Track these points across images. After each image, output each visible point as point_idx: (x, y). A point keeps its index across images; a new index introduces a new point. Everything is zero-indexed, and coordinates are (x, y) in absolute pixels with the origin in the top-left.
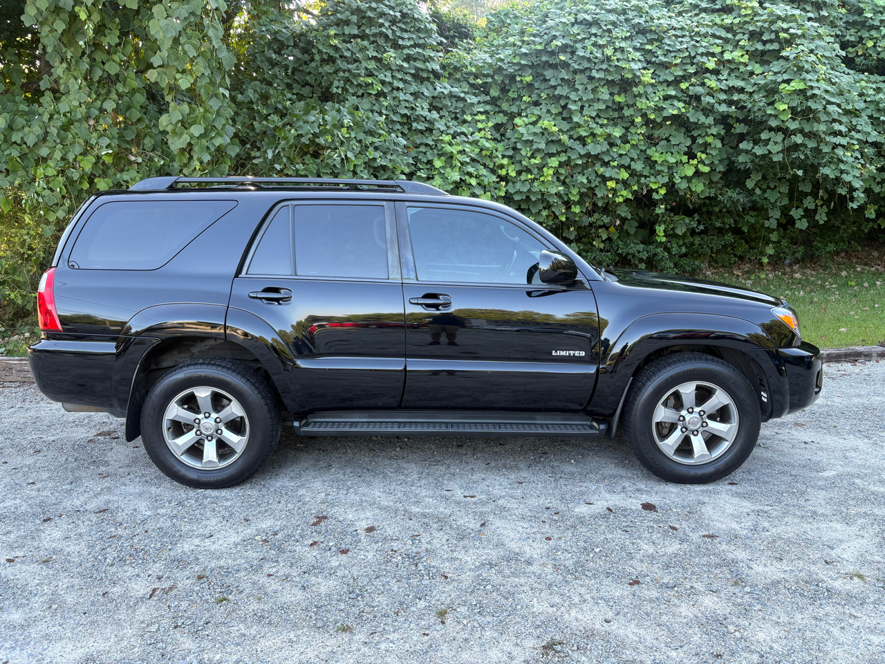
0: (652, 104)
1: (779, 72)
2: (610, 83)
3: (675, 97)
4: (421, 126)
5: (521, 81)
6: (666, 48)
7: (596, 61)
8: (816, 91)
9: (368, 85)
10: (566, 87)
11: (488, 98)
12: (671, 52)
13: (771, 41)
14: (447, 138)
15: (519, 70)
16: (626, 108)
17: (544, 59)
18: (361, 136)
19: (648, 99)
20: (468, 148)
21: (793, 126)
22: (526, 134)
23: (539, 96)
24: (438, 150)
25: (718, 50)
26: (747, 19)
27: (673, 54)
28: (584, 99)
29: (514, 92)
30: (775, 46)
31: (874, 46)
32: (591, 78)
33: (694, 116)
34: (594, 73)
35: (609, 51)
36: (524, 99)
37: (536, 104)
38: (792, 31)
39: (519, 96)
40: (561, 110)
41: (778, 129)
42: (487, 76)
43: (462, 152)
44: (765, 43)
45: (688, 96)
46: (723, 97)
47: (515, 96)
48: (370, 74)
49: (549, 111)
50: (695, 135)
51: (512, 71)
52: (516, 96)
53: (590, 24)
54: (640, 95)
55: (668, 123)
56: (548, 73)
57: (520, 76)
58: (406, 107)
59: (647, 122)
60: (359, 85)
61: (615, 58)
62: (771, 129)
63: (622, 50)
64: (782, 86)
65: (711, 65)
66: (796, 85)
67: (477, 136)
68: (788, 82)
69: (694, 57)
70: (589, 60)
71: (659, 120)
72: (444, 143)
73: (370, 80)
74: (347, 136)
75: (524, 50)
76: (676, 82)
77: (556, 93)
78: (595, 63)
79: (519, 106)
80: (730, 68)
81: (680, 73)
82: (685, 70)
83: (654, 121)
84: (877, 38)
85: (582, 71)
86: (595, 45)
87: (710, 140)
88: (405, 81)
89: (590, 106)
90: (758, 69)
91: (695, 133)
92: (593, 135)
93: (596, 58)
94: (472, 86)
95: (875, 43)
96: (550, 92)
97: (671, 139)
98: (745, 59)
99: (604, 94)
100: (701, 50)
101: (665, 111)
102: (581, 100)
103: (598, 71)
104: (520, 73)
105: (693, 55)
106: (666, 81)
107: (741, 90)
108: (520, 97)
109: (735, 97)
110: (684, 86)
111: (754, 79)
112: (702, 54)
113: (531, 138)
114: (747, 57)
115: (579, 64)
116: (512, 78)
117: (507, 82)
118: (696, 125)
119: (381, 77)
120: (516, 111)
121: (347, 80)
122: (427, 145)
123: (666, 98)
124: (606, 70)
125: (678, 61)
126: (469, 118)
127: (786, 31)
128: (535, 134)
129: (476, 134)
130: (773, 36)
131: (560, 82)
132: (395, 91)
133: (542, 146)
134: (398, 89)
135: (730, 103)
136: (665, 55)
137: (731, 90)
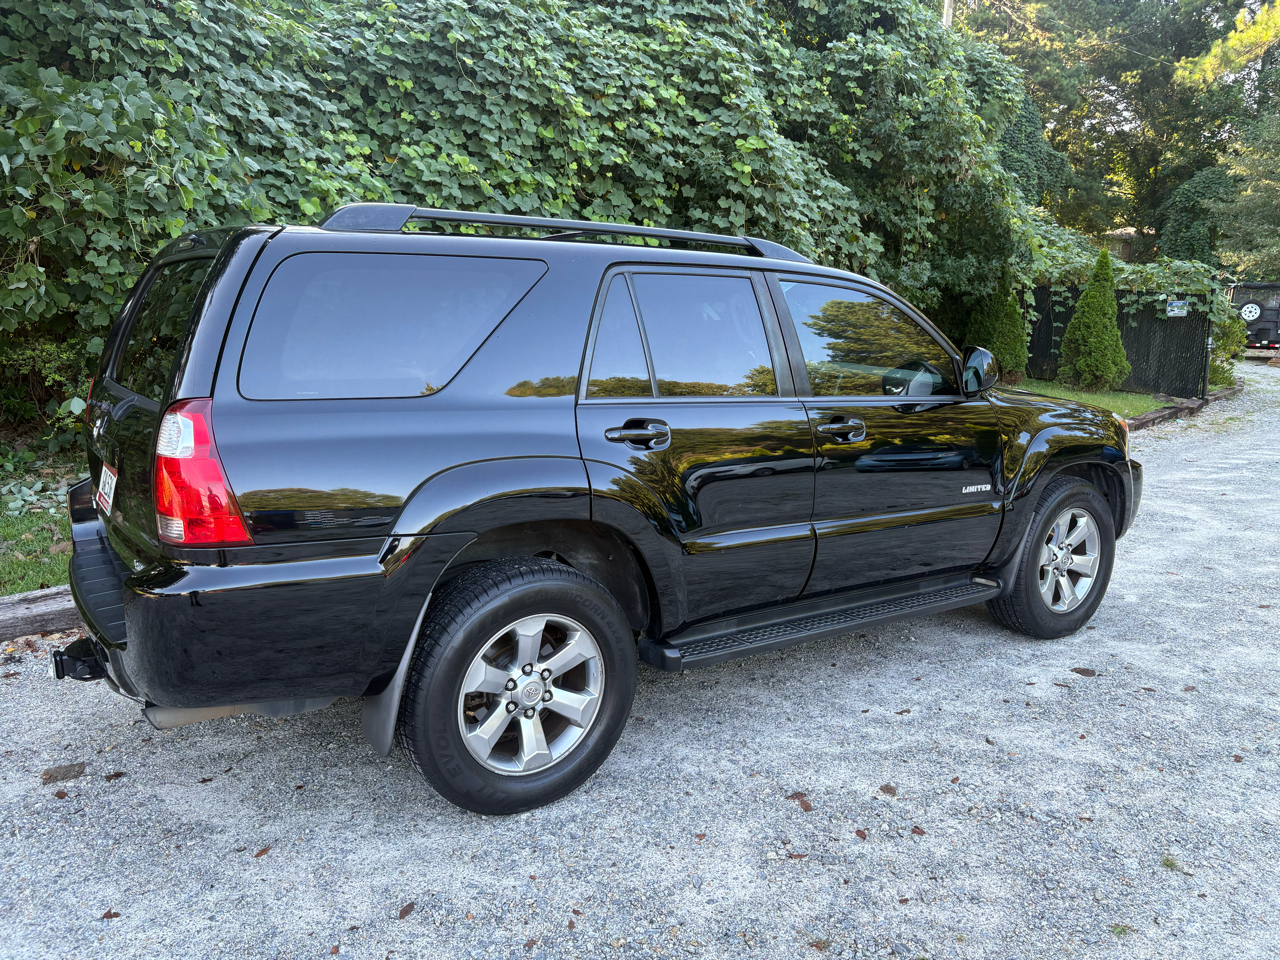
0: (589, 146)
1: (730, 124)
2: (533, 108)
3: (612, 140)
4: (267, 142)
5: (396, 87)
6: (595, 70)
7: (515, 74)
8: (777, 154)
9: (156, 53)
10: (471, 106)
11: (345, 107)
12: (600, 76)
13: (709, 83)
14: (312, 166)
15: (392, 68)
16: (553, 147)
17: (432, 57)
18: (189, 147)
19: (582, 138)
20: (348, 186)
21: (757, 194)
22: (426, 172)
23: (428, 115)
24: (300, 185)
25: (651, 83)
26: (677, 49)
27: (604, 80)
28: (504, 128)
29: (384, 102)
30: (715, 90)
31: (785, 104)
32: (507, 98)
33: (639, 170)
34: (513, 91)
35: (530, 61)
36: (404, 115)
37: (425, 127)
38: (736, 73)
39: (394, 109)
40: (464, 140)
41: (738, 197)
42: (337, 69)
43: (341, 192)
44: (702, 83)
45: (626, 140)
46: (670, 148)
47: (387, 108)
48: (157, 34)
49: (448, 141)
50: (641, 194)
51: (384, 68)
52: (389, 110)
53: (496, 16)
54: (572, 132)
55: (609, 175)
56: (440, 81)
57: (392, 78)
58: (233, 104)
59: (582, 170)
60: (142, 52)
61: (539, 73)
62: (728, 195)
63: (545, 63)
64: (739, 142)
65: (650, 102)
66: (753, 143)
67: (354, 167)
68: (745, 137)
69: (630, 89)
70: (503, 70)
71: (595, 170)
72: (309, 174)
73: (161, 45)
74: (164, 144)
75: (400, 37)
76: (610, 120)
77: (459, 112)
78: (512, 76)
79: (396, 126)
80: (666, 110)
81: (616, 108)
82: (620, 105)
83: (588, 171)
84: (786, 96)
85: (492, 85)
86: (508, 48)
87: (659, 203)
88: (220, 59)
89: (508, 139)
90: (699, 117)
91: (640, 192)
92: (517, 183)
93: (513, 68)
94: (313, 82)
95: (785, 101)
96: (446, 111)
97: (610, 197)
98: (682, 100)
99: (529, 122)
100: (637, 81)
101: (603, 158)
102: (499, 127)
103: (517, 88)
104: (393, 73)
105: (627, 84)
106: (599, 116)
107: (684, 141)
108: (396, 114)
109: (681, 149)
110: (621, 125)
111: (699, 129)
112: (637, 87)
113: (438, 179)
114: (682, 98)
115: (490, 75)
116: (380, 79)
117: (372, 85)
118: (641, 182)
119: (179, 41)
120: (391, 134)
121: (115, 39)
122: (278, 174)
123: (602, 139)
124: (529, 90)
125: (612, 91)
126: (330, 137)
127: (728, 71)
128: (440, 173)
129: (348, 164)
130: (711, 76)
131: (462, 97)
132: (207, 73)
133: (457, 192)
134: (211, 69)
135: (676, 155)
136: (594, 80)
137: (675, 139)
